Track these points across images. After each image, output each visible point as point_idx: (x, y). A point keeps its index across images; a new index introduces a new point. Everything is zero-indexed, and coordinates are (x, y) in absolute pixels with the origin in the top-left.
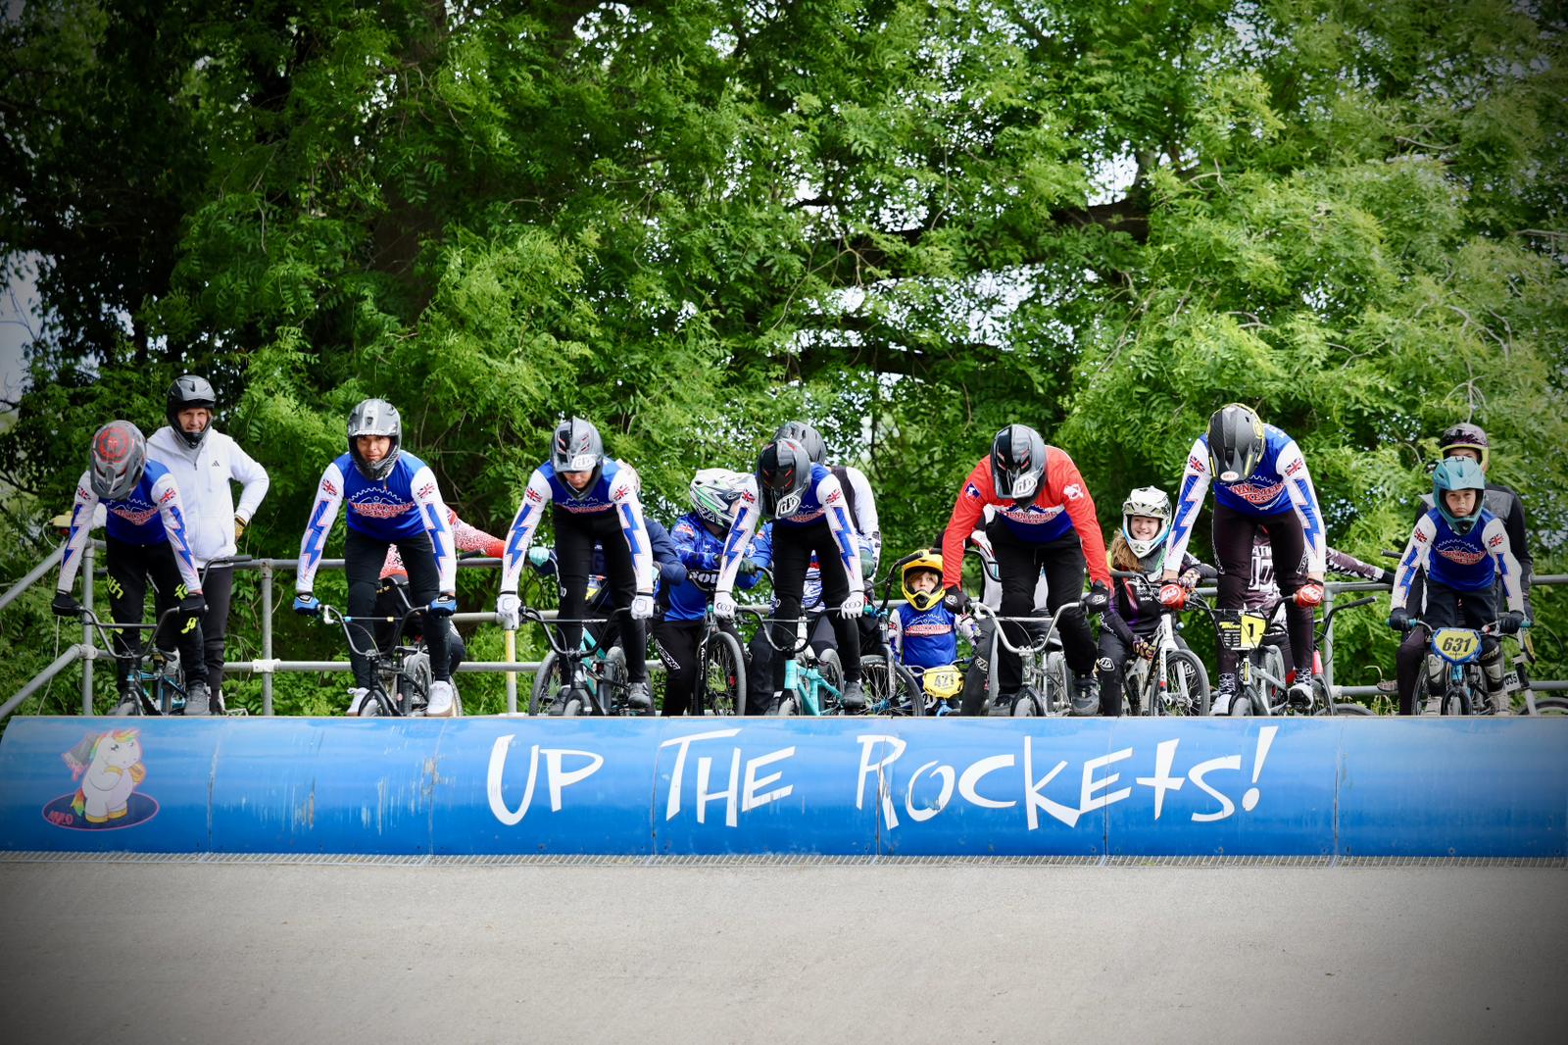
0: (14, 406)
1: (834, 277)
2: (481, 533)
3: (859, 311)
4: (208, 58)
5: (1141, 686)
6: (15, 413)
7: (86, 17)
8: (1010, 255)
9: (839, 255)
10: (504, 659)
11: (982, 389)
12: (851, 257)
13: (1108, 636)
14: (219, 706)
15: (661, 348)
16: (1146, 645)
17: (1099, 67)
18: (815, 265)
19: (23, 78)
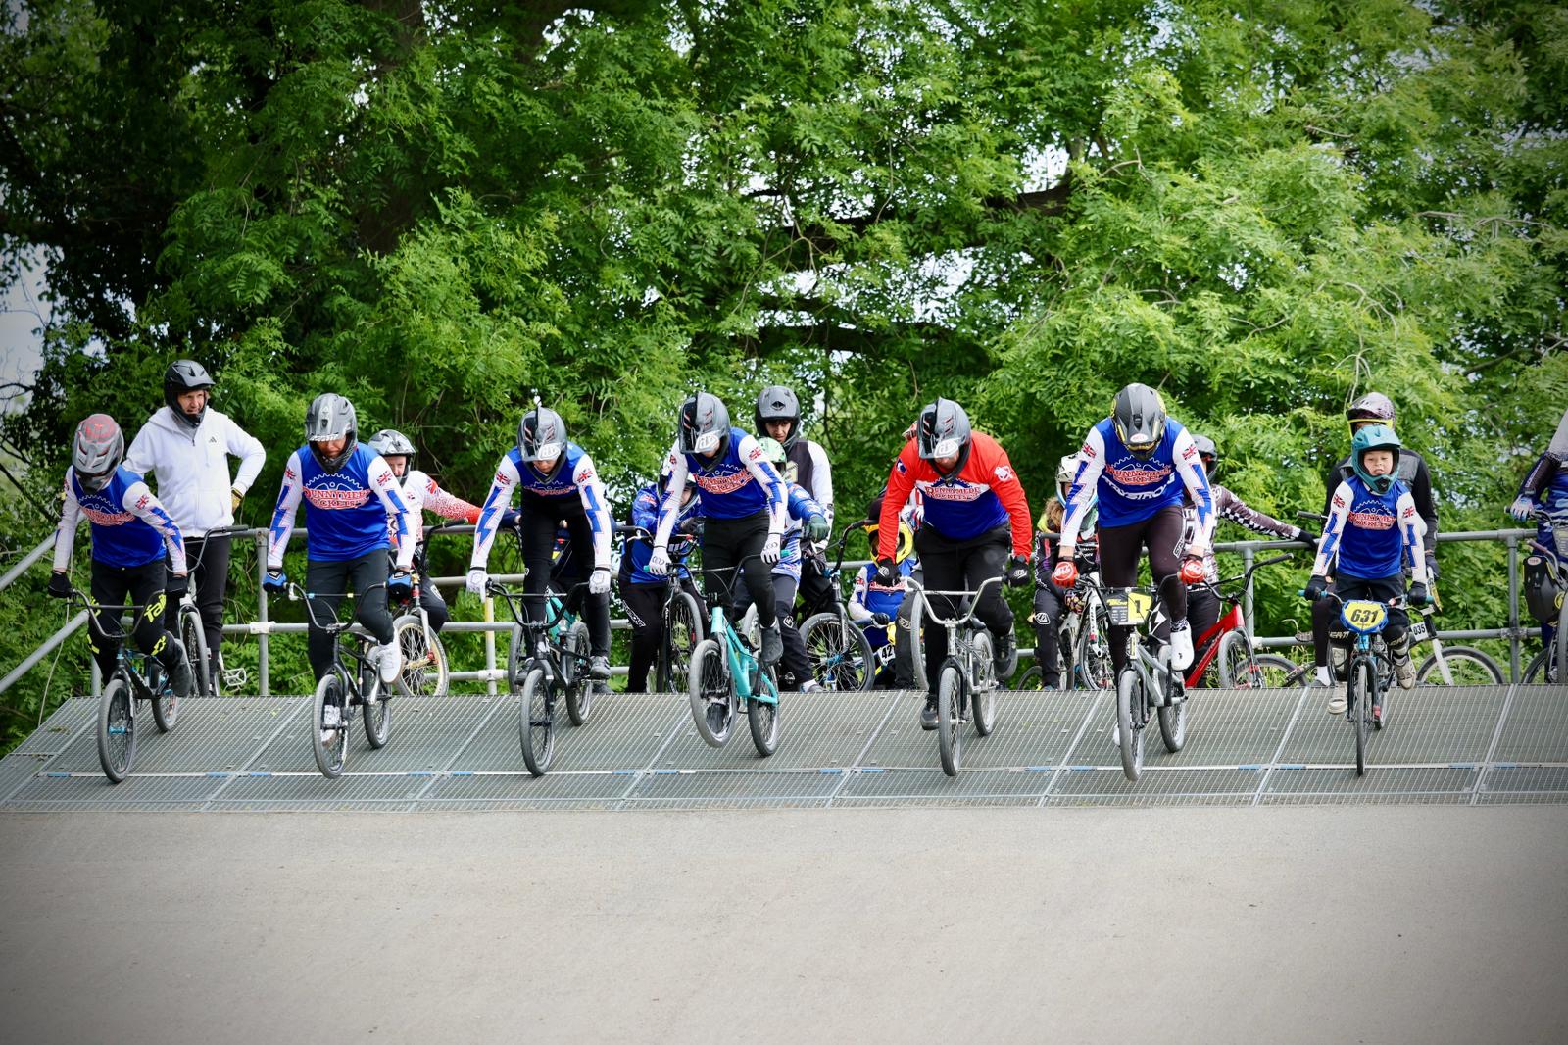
0: (27, 389)
1: (788, 263)
2: (461, 502)
3: (811, 292)
4: (203, 64)
5: (1073, 640)
6: (30, 395)
7: (89, 27)
8: (952, 241)
9: (792, 243)
10: (483, 620)
11: (927, 366)
12: (804, 244)
13: (1043, 593)
14: (219, 666)
15: (628, 332)
16: (1076, 599)
17: (1032, 63)
18: (770, 252)
19: (32, 85)
